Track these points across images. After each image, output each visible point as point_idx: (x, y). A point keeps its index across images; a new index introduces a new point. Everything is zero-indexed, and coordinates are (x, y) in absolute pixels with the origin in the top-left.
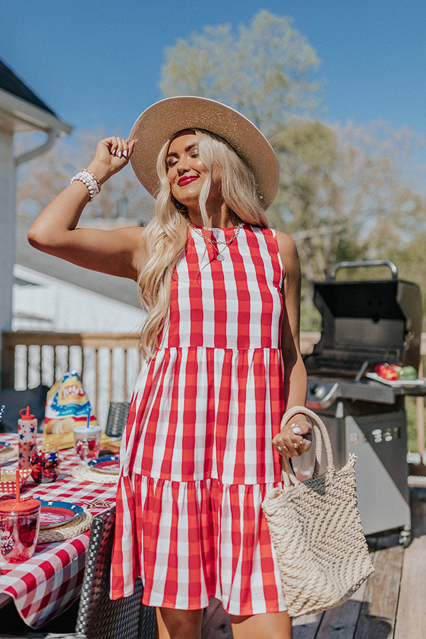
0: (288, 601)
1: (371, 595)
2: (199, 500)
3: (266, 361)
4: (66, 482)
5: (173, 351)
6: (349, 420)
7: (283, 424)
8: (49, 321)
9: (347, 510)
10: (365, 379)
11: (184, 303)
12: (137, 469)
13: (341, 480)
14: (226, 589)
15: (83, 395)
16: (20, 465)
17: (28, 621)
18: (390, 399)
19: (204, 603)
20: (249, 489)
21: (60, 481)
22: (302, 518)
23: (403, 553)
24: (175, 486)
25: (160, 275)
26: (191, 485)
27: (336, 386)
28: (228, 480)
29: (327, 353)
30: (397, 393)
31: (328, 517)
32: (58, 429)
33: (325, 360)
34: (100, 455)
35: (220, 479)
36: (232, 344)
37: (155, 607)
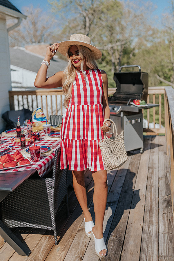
0: (106, 167)
1: (131, 167)
2: (82, 144)
3: (98, 108)
4: (43, 140)
5: (73, 106)
6: (125, 117)
7: (103, 124)
8: (21, 83)
9: (121, 145)
10: (130, 105)
11: (75, 93)
12: (65, 137)
13: (119, 137)
14: (90, 165)
15: (43, 115)
16: (28, 136)
17: (40, 176)
18: (137, 111)
19: (85, 169)
20: (95, 141)
21: (41, 140)
22: (109, 147)
23: (141, 155)
24: (76, 141)
25: (68, 86)
26: (80, 141)
27: (121, 107)
28: (89, 139)
29: (118, 96)
30: (140, 109)
31: (116, 146)
32: (37, 125)
33: (117, 98)
34: (51, 132)
35: (87, 139)
36: (89, 104)
37: (72, 171)
